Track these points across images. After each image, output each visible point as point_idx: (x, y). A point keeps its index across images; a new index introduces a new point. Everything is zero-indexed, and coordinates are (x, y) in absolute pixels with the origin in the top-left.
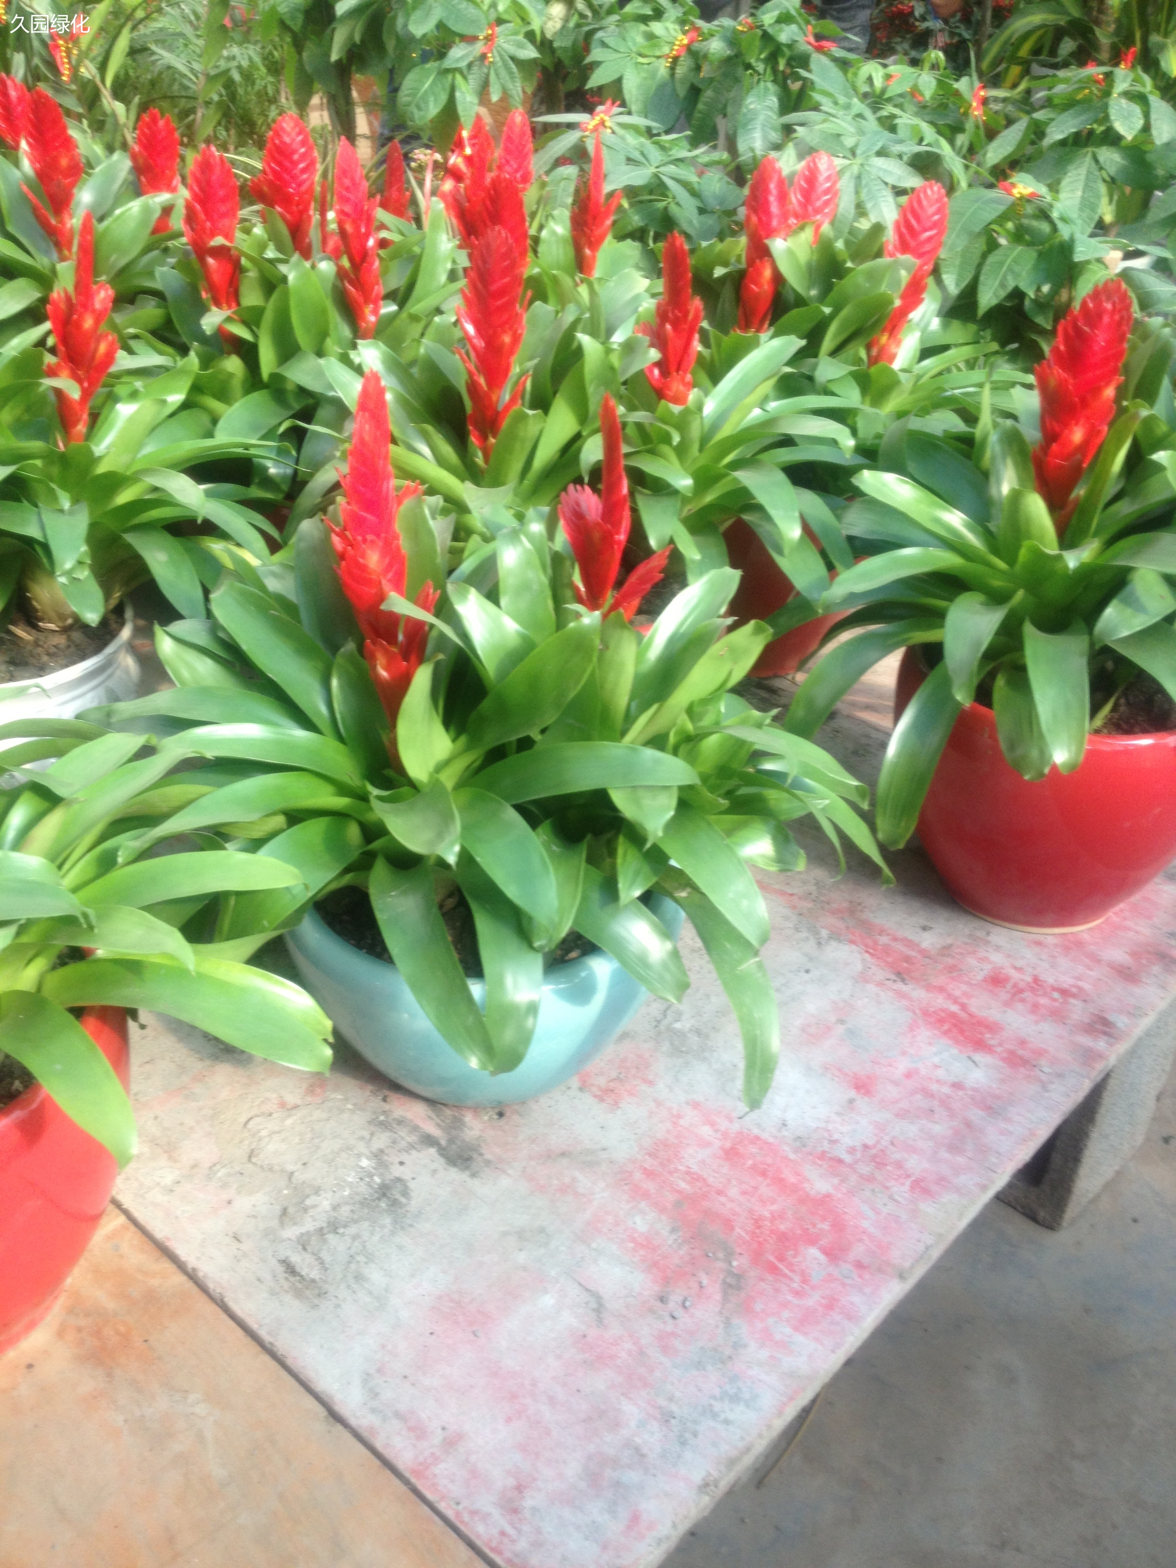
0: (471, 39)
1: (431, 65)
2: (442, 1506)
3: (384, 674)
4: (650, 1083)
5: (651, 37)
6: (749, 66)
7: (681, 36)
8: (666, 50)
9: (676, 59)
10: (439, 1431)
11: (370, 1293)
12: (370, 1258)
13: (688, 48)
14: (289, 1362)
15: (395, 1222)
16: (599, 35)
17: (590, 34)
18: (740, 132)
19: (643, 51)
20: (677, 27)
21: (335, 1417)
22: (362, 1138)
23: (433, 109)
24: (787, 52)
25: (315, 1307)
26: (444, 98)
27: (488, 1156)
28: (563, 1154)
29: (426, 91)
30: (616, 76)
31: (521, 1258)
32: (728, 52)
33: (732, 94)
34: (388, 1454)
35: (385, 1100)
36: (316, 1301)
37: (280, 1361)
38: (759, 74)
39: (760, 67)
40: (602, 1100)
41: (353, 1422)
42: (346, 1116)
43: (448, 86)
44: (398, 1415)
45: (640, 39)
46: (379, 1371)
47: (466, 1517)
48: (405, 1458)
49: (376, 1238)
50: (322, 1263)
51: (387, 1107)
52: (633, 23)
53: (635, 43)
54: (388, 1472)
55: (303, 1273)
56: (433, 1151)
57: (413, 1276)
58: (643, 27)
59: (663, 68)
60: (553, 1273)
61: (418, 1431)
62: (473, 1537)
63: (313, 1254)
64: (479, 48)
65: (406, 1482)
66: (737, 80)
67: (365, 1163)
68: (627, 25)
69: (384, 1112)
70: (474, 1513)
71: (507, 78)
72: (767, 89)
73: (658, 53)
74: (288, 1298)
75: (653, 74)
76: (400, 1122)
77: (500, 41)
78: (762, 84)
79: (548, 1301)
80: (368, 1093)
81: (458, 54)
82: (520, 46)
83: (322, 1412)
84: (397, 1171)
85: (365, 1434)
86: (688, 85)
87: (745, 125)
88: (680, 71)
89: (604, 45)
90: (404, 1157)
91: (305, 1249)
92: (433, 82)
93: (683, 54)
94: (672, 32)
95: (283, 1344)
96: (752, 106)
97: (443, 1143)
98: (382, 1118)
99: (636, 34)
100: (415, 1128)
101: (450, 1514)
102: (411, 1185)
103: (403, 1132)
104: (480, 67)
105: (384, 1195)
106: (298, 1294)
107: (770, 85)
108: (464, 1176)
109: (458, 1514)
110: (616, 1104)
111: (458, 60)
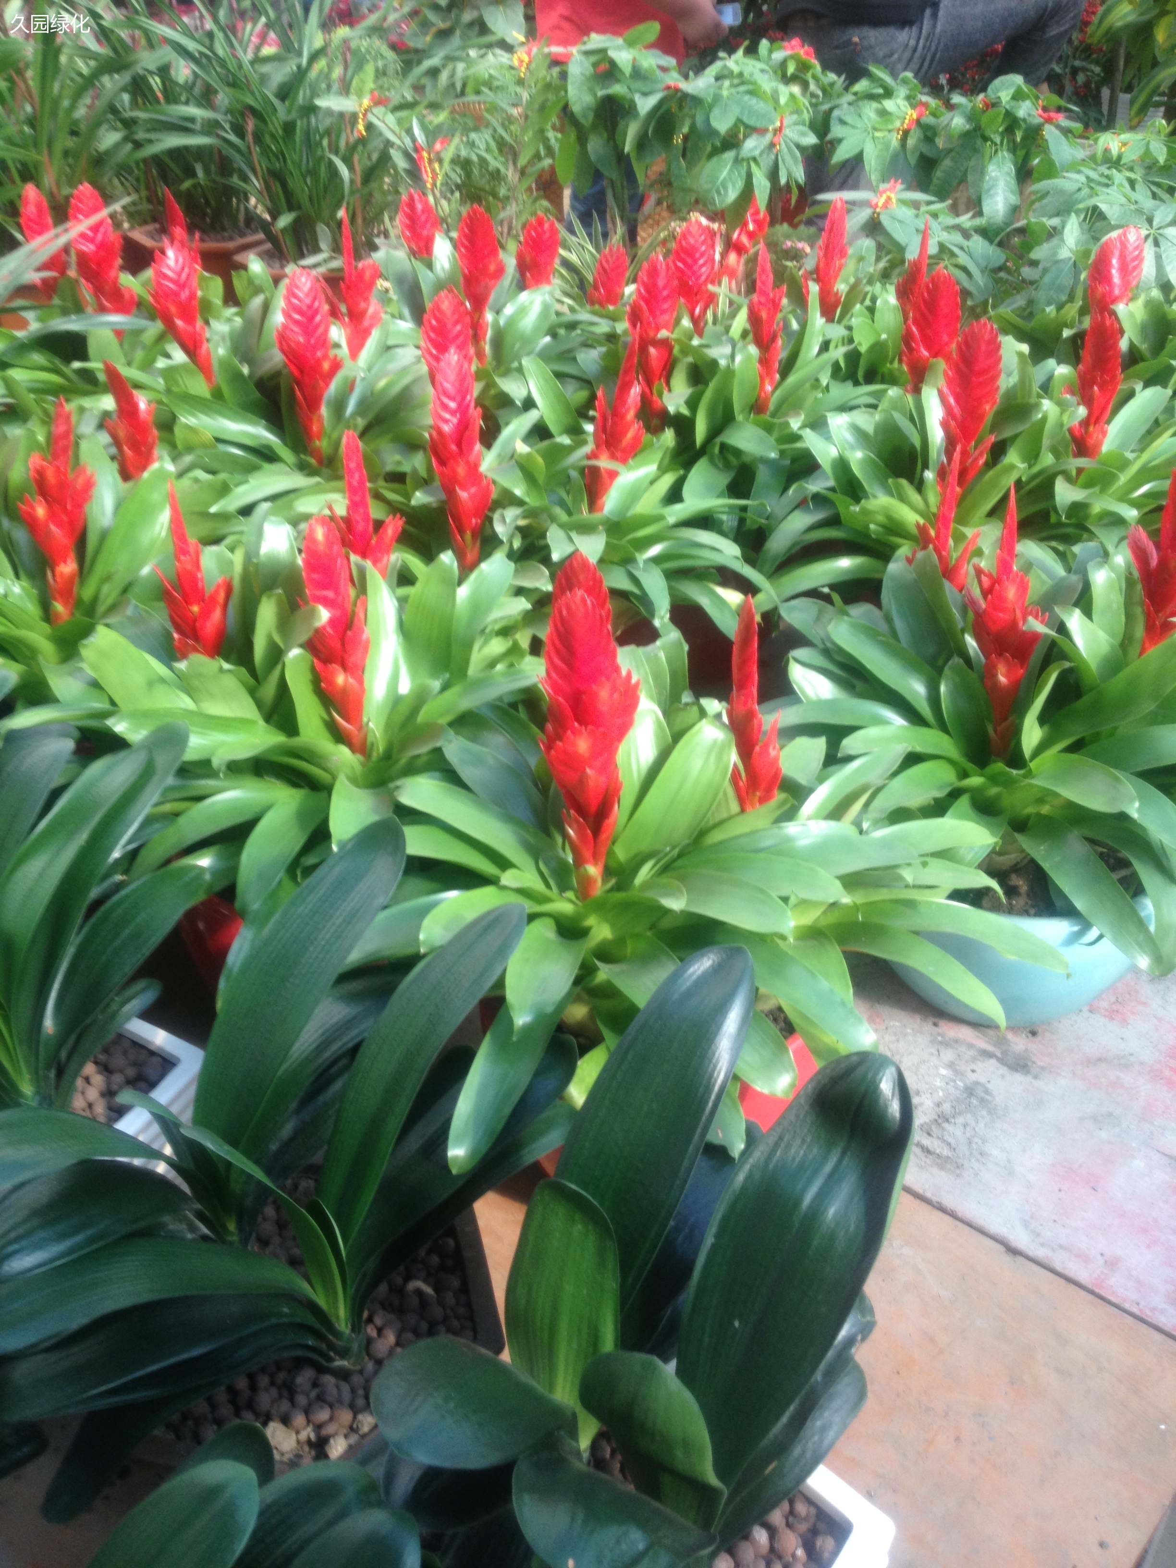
0: (762, 131)
1: (729, 155)
2: (1127, 1306)
3: (1002, 679)
4: (1145, 1004)
5: (883, 113)
6: (986, 139)
7: (910, 111)
8: (898, 124)
9: (906, 133)
10: (1099, 1257)
11: (997, 1164)
12: (984, 1141)
13: (918, 122)
14: (960, 1214)
15: (990, 1113)
16: (836, 113)
17: (828, 114)
18: (984, 197)
19: (877, 126)
20: (906, 103)
21: (1013, 1251)
22: (932, 1054)
23: (732, 195)
24: (1023, 125)
25: (958, 1176)
26: (740, 184)
27: (1039, 1063)
28: (1100, 1060)
29: (725, 179)
30: (856, 151)
31: (1103, 1134)
32: (968, 127)
33: (972, 163)
34: (1071, 1274)
35: (935, 1024)
36: (958, 1172)
37: (953, 1215)
38: (996, 144)
39: (998, 140)
40: (1112, 1018)
41: (1031, 1253)
42: (910, 1038)
43: (744, 173)
44: (1061, 1247)
45: (873, 115)
46: (1032, 1218)
47: (1149, 1313)
48: (1083, 1274)
49: (982, 1125)
50: (949, 1144)
51: (940, 1030)
52: (866, 102)
53: (869, 119)
54: (1073, 1287)
55: (938, 1151)
56: (993, 1061)
57: (1024, 1151)
58: (875, 105)
59: (895, 140)
60: (1134, 1145)
61: (1083, 1257)
62: (1160, 1325)
63: (938, 1138)
64: (769, 137)
65: (1091, 1292)
66: (976, 151)
67: (943, 1071)
68: (860, 103)
69: (939, 1034)
70: (1153, 1309)
71: (792, 162)
72: (1003, 157)
73: (890, 127)
74: (935, 1170)
75: (887, 145)
76: (956, 1041)
77: (787, 132)
78: (1000, 153)
79: (1139, 1164)
80: (919, 1021)
81: (751, 145)
82: (803, 134)
83: (1002, 1249)
84: (973, 1077)
85: (1045, 1261)
86: (918, 154)
87: (989, 190)
88: (911, 142)
89: (842, 122)
90: (973, 1066)
91: (929, 1134)
92: (731, 170)
93: (914, 127)
94: (903, 109)
95: (949, 1202)
96: (993, 174)
97: (999, 1055)
98: (940, 1038)
99: (870, 110)
100: (971, 1046)
101: (1135, 1310)
102: (990, 1086)
103: (963, 1049)
104: (768, 154)
105: (971, 1094)
106: (941, 1167)
107: (1005, 153)
108: (1029, 1078)
109: (1141, 1311)
110: (1124, 1022)
111: (752, 150)
